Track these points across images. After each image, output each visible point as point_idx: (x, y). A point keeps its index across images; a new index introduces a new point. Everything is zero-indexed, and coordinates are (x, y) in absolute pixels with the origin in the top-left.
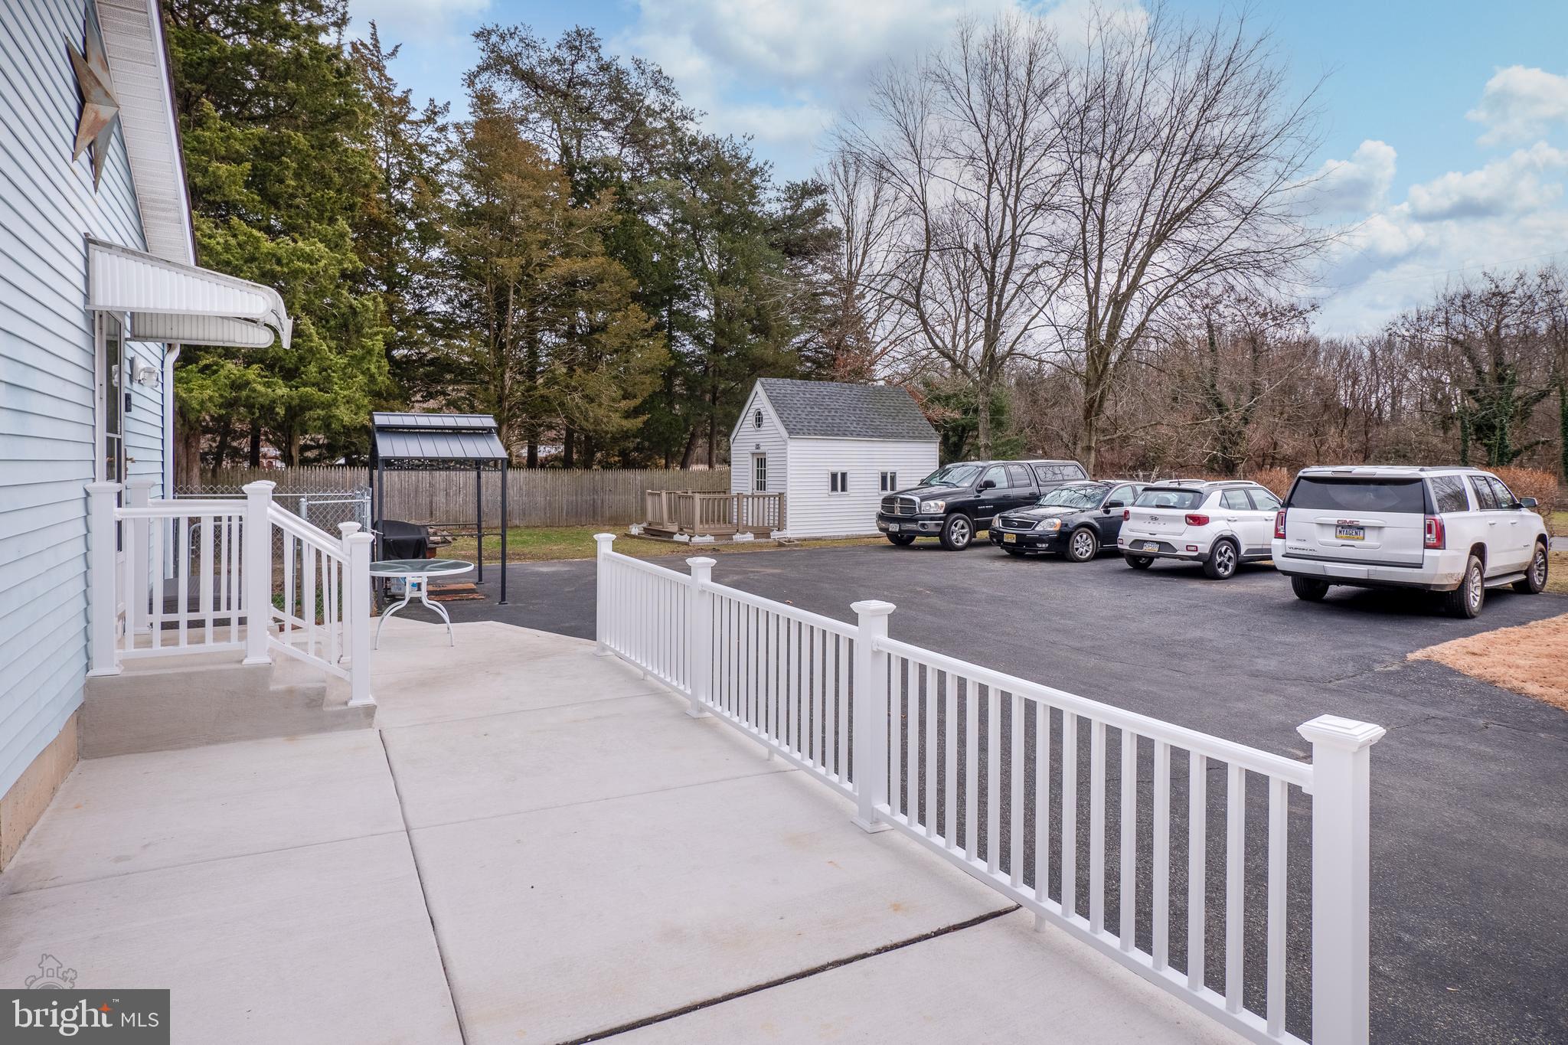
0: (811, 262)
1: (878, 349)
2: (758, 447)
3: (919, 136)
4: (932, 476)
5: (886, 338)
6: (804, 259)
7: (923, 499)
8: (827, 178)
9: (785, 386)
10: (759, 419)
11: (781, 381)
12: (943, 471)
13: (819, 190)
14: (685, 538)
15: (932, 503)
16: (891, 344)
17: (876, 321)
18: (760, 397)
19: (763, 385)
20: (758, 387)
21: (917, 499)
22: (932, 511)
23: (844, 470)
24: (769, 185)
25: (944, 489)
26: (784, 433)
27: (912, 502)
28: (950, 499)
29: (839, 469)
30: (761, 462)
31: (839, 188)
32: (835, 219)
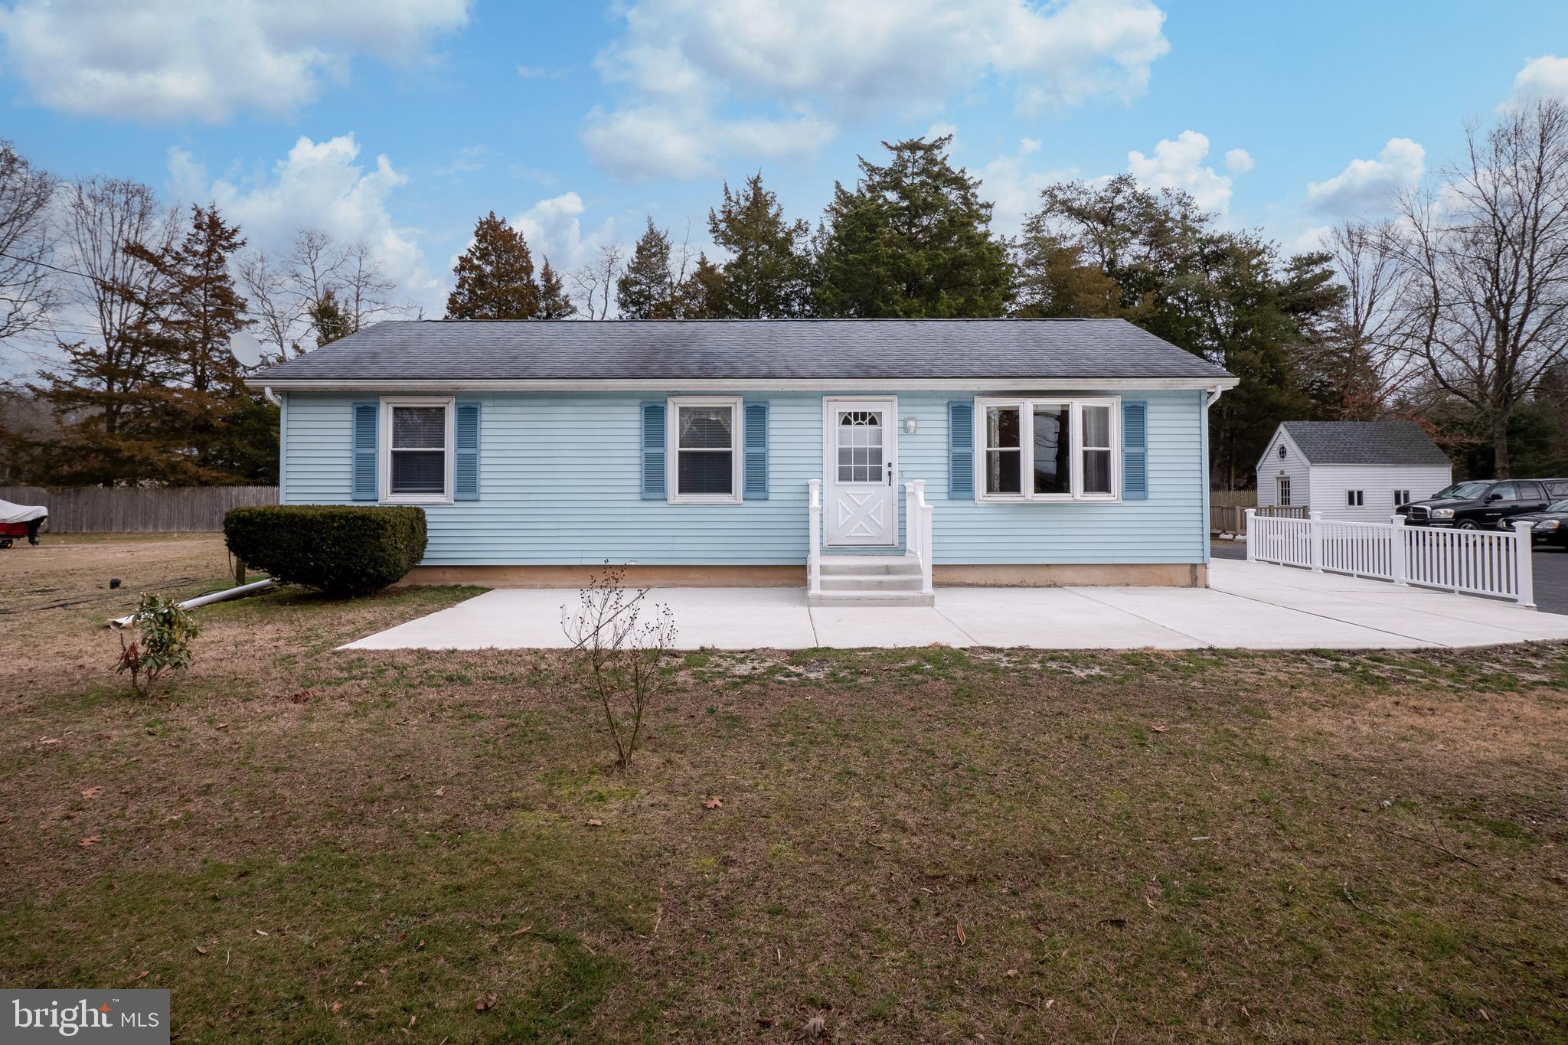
0: (1316, 314)
1: (1388, 386)
2: (1282, 472)
3: (1425, 222)
4: (1445, 491)
5: (1395, 375)
6: (1307, 312)
7: (1433, 508)
8: (1331, 247)
9: (1306, 426)
10: (1283, 452)
11: (1301, 423)
12: (1455, 487)
13: (1323, 258)
14: (1230, 536)
15: (1442, 511)
16: (1401, 380)
17: (1383, 363)
18: (1283, 436)
19: (1286, 427)
20: (1282, 428)
21: (1428, 508)
22: (1442, 517)
23: (1360, 489)
24: (1276, 260)
25: (1454, 501)
26: (1307, 462)
27: (1425, 510)
28: (1461, 508)
29: (1355, 488)
30: (1285, 484)
31: (1343, 251)
32: (1340, 279)
